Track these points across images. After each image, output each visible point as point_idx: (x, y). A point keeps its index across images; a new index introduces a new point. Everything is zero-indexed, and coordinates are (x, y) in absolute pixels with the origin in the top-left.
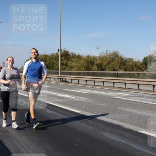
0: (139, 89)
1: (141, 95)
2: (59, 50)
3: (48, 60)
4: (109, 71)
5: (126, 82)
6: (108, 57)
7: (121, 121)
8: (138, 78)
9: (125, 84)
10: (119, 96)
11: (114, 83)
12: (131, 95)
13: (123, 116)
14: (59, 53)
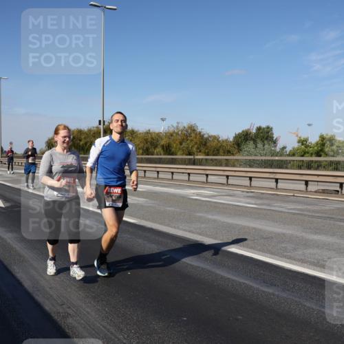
0: (228, 184)
1: (231, 192)
2: (100, 121)
3: (83, 137)
4: (182, 154)
5: (208, 172)
6: (180, 132)
7: (200, 234)
8: (227, 165)
9: (207, 175)
10: (198, 195)
11: (189, 174)
12: (216, 194)
13: (203, 226)
14: (101, 126)
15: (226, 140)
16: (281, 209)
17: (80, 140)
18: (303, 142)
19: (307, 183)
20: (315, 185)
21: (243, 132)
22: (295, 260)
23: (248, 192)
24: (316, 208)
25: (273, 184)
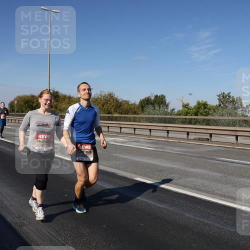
0: (135, 134)
1: (137, 140)
4: (104, 113)
5: (121, 126)
6: (102, 98)
7: (115, 168)
8: (134, 121)
9: (121, 128)
10: (114, 141)
11: (108, 127)
12: (126, 140)
13: (118, 162)
15: (134, 104)
16: (170, 151)
17: (33, 103)
18: (185, 106)
19: (188, 133)
20: (193, 135)
21: (146, 98)
22: (179, 185)
23: (148, 140)
24: (194, 150)
25: (165, 134)
